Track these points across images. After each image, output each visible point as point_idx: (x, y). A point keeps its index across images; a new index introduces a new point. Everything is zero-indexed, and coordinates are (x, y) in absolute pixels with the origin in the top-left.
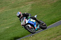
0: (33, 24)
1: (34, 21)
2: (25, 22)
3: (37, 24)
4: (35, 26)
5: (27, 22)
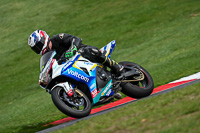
0: (83, 78)
5: (56, 73)
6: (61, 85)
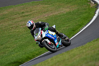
6: (46, 40)
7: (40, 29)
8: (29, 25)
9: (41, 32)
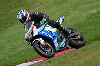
1: (54, 30)
2: (33, 33)
3: (61, 37)
4: (56, 41)
7: (34, 23)
8: (21, 17)
9: (33, 28)
